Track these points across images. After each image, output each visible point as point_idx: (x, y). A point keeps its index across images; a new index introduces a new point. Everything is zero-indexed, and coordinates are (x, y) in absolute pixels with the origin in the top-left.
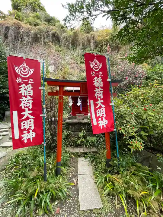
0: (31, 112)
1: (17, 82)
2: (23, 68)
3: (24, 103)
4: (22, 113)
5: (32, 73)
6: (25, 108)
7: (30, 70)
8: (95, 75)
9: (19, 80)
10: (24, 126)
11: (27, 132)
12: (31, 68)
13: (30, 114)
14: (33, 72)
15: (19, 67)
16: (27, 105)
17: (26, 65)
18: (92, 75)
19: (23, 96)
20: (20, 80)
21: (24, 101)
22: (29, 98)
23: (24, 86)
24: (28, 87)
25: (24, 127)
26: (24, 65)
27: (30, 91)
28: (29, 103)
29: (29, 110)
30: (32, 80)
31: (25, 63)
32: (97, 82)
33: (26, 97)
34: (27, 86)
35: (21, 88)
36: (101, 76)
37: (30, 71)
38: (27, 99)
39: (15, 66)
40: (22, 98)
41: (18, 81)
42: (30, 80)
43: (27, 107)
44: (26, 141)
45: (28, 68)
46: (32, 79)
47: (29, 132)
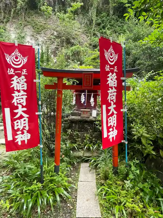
0: (25, 109)
1: (9, 74)
2: (15, 57)
3: (17, 99)
4: (15, 111)
5: (25, 63)
6: (18, 105)
7: (23, 58)
8: (109, 70)
9: (11, 72)
10: (18, 126)
11: (20, 132)
12: (24, 56)
13: (23, 111)
14: (26, 60)
15: (10, 56)
16: (20, 101)
17: (18, 53)
18: (106, 70)
19: (15, 91)
21: (16, 96)
22: (22, 93)
23: (16, 79)
24: (21, 80)
26: (16, 52)
27: (24, 84)
28: (22, 98)
29: (23, 107)
31: (17, 50)
32: (112, 79)
33: (19, 91)
34: (19, 79)
35: (13, 80)
36: (116, 72)
37: (24, 61)
38: (20, 94)
39: (5, 54)
40: (15, 93)
42: (23, 71)
43: (20, 104)
44: (20, 143)
45: (21, 56)
46: (26, 70)
47: (23, 133)
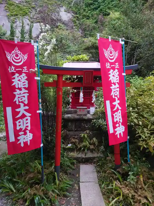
0: (27, 108)
2: (15, 55)
3: (19, 97)
4: (17, 110)
5: (25, 60)
6: (20, 104)
7: (23, 55)
8: (110, 68)
10: (20, 125)
11: (23, 133)
12: (24, 54)
13: (25, 110)
15: (10, 54)
16: (21, 99)
17: (18, 51)
18: (107, 68)
19: (17, 89)
20: (12, 69)
21: (18, 94)
22: (24, 90)
23: (18, 77)
24: (22, 78)
25: (20, 127)
27: (25, 82)
28: (24, 96)
29: (25, 105)
30: (26, 68)
31: (17, 48)
32: (113, 76)
33: (20, 89)
34: (21, 76)
35: (14, 78)
36: (117, 69)
37: (24, 58)
38: (22, 92)
39: (6, 52)
40: (16, 91)
41: (11, 71)
42: (24, 69)
43: (22, 102)
44: (22, 145)
45: (21, 54)
47: (25, 134)
